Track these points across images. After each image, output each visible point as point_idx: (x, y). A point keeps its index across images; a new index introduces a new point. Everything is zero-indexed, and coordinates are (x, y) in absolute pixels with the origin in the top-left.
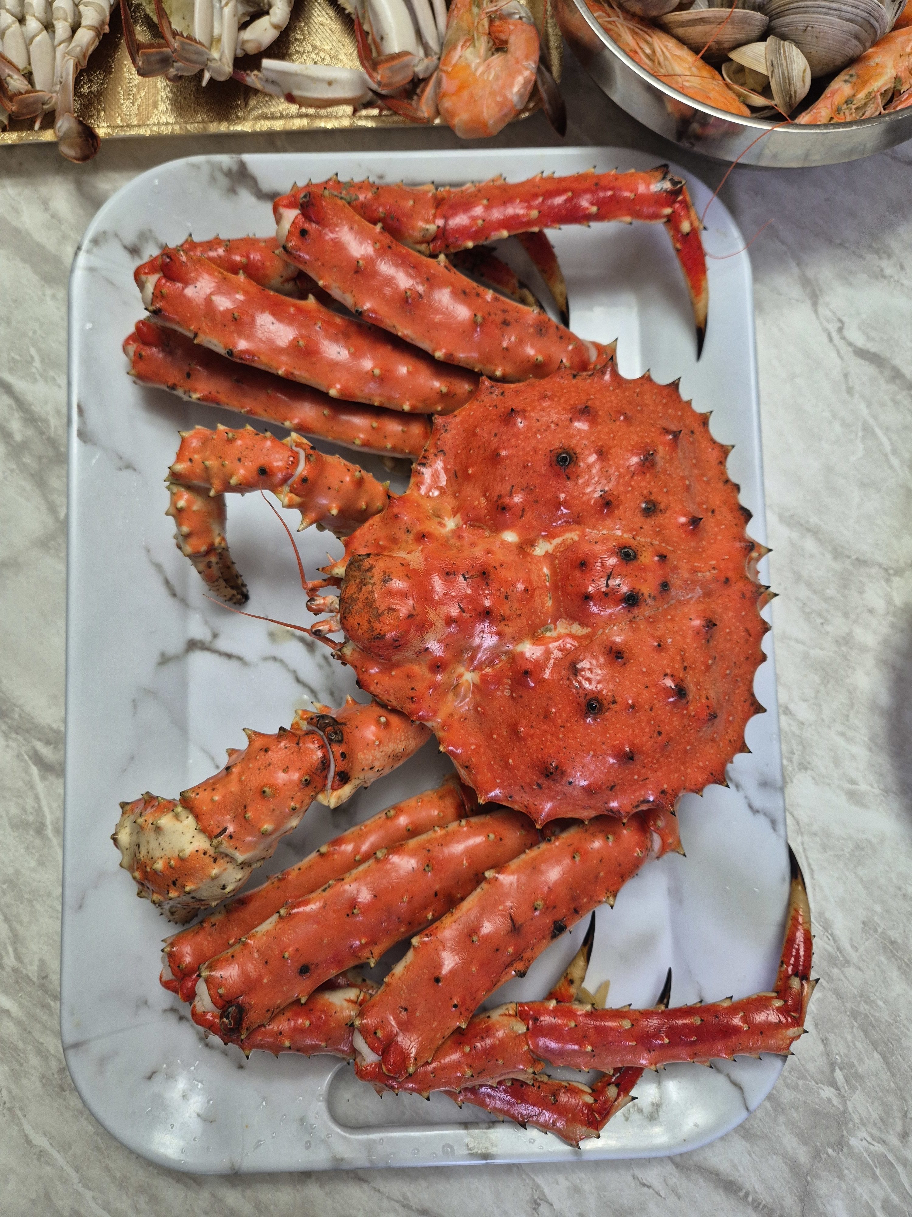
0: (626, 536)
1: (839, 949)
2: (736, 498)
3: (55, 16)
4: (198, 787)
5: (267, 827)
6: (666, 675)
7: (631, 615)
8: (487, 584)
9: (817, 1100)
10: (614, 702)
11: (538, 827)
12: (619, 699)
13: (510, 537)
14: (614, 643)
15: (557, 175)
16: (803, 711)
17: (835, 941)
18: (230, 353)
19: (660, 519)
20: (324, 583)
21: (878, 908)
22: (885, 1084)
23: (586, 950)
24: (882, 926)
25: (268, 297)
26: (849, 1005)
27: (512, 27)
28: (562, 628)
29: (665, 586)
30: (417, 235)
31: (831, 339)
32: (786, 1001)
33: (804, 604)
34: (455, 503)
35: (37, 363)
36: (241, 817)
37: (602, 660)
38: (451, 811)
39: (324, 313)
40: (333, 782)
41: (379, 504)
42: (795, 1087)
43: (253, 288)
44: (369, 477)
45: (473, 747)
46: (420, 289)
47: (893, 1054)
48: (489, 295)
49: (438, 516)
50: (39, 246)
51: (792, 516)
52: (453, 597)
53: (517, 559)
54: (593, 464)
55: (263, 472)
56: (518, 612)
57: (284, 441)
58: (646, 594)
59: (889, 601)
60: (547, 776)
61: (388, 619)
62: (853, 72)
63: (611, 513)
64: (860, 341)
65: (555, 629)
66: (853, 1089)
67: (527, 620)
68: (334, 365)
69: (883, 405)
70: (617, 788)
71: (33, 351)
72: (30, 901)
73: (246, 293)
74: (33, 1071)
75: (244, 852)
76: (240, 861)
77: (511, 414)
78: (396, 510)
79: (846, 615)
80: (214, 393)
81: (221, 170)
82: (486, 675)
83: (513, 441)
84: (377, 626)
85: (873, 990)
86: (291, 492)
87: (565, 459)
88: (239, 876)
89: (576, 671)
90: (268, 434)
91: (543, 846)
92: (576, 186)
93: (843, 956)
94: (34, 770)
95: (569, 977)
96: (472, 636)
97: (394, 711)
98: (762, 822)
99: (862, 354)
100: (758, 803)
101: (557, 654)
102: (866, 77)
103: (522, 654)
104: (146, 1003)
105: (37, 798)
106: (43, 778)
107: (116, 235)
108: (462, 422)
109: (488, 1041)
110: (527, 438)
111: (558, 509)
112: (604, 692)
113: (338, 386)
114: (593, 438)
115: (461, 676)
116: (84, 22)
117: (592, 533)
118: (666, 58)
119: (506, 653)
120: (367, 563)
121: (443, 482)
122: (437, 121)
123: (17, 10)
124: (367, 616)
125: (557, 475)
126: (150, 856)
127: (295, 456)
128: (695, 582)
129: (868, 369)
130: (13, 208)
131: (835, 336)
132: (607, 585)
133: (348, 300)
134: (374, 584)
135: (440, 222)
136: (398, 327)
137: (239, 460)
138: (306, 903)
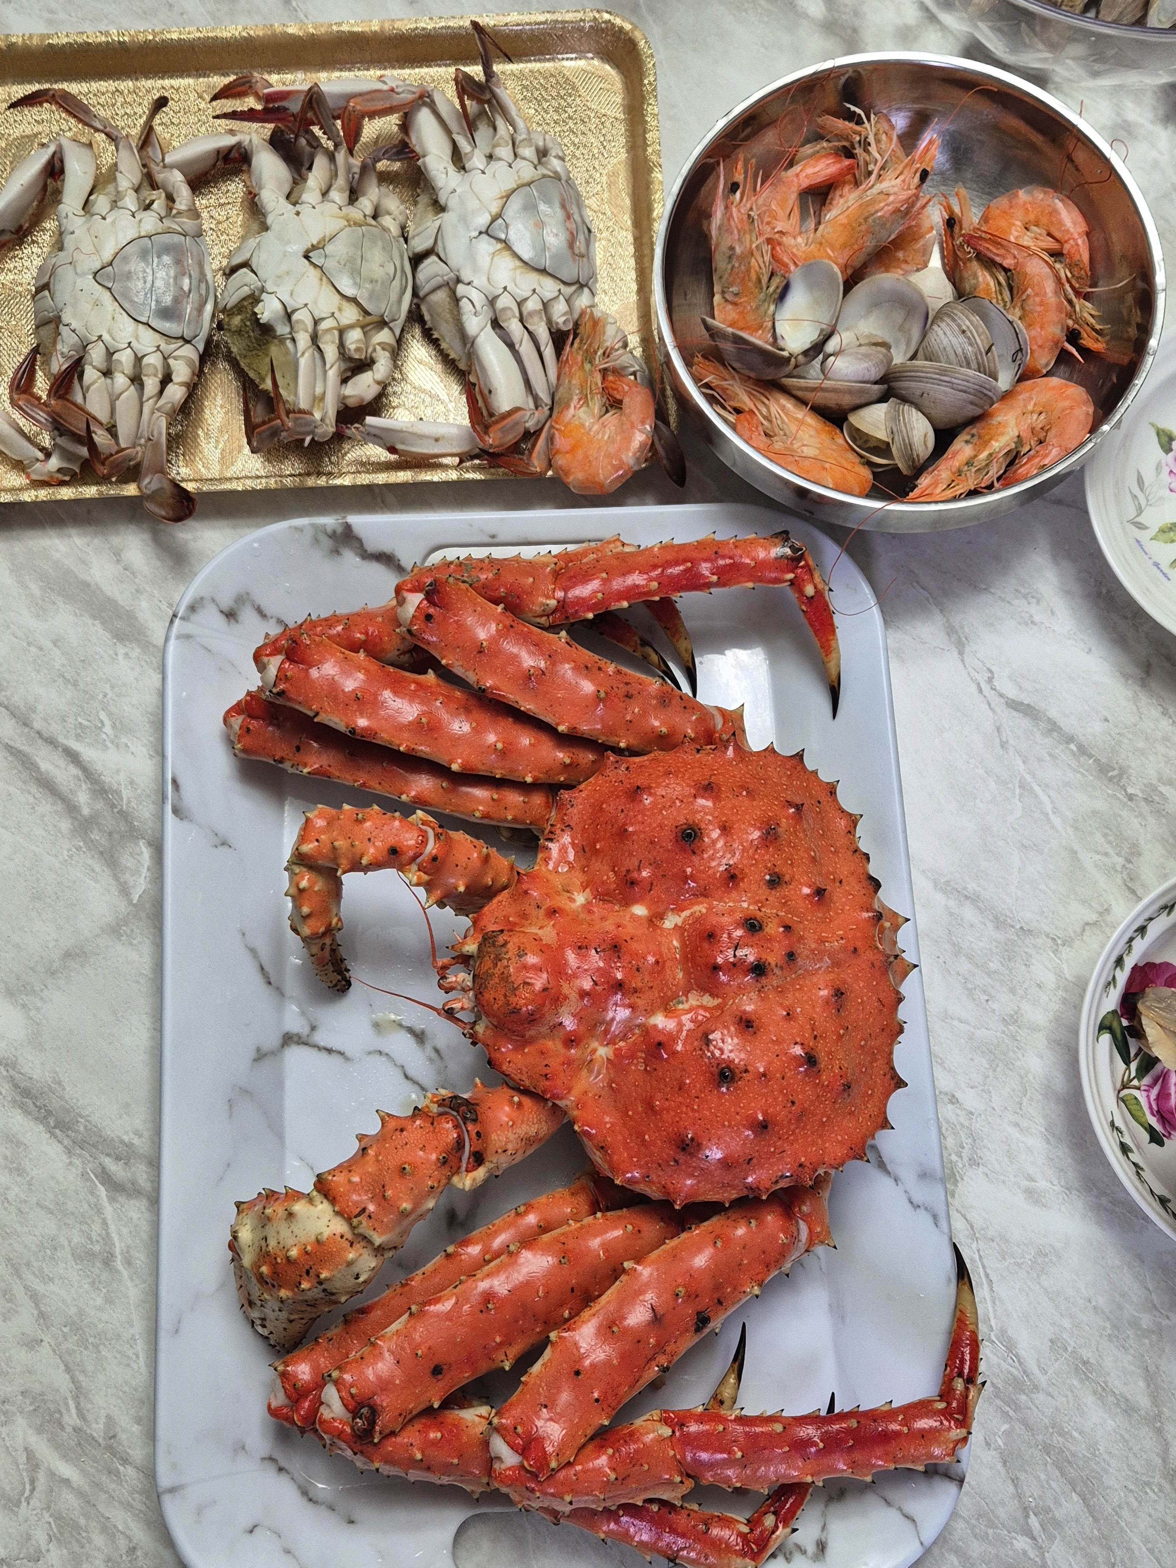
0: (751, 907)
1: (1025, 1372)
2: (865, 869)
3: (144, 371)
4: (334, 1170)
5: (406, 1205)
6: (796, 1043)
7: (759, 985)
8: (619, 957)
9: (1010, 1552)
10: (746, 1071)
11: (677, 1207)
12: (750, 1068)
13: (640, 910)
14: (744, 1012)
15: (675, 542)
16: (970, 1099)
17: (1020, 1363)
18: (353, 731)
19: (785, 891)
20: (453, 962)
21: (1067, 1323)
22: (1088, 1531)
23: (736, 1366)
24: (1073, 1344)
25: (389, 674)
26: (1040, 1438)
27: (626, 388)
28: (694, 1000)
29: (791, 956)
30: (537, 609)
31: (980, 691)
32: (949, 1404)
33: (966, 979)
34: (584, 878)
35: (108, 729)
36: (381, 1198)
37: (732, 1029)
38: (585, 1208)
39: (444, 688)
40: (468, 1163)
41: (504, 880)
42: (984, 1538)
43: (374, 666)
44: (493, 851)
45: (608, 1126)
46: (542, 664)
47: (1094, 1496)
48: (611, 668)
49: (568, 892)
50: (111, 601)
51: (948, 883)
52: (586, 970)
53: (647, 932)
54: (717, 839)
55: (394, 851)
56: (650, 985)
57: (410, 819)
58: (773, 964)
59: (1059, 975)
60: (684, 1149)
61: (525, 993)
62: (974, 431)
63: (736, 886)
64: (1012, 692)
65: (687, 1001)
66: (1051, 1538)
67: (659, 992)
68: (456, 740)
69: (1040, 760)
70: (754, 1161)
71: (103, 716)
72: (96, 1346)
73: (367, 672)
74: (96, 1553)
75: (382, 1234)
76: (377, 1243)
77: (635, 793)
78: (525, 886)
79: (1012, 991)
80: (325, 766)
81: (325, 532)
82: (620, 1049)
83: (640, 818)
84: (513, 1000)
85: (1066, 1419)
86: (419, 870)
87: (689, 835)
88: (373, 1265)
89: (708, 1042)
90: (397, 814)
91: (684, 1235)
92: (695, 555)
93: (1030, 1380)
94: (102, 1191)
95: (719, 1397)
96: (605, 1010)
97: (525, 1092)
98: (924, 1218)
99: (1014, 705)
100: (917, 1198)
101: (689, 1025)
102: (987, 437)
103: (655, 1026)
104: (243, 1448)
105: (105, 1223)
106: (112, 1200)
107: (213, 600)
108: (588, 798)
109: (633, 1447)
110: (653, 814)
111: (686, 883)
112: (737, 1061)
113: (459, 761)
114: (716, 814)
115: (594, 1051)
116: (176, 378)
117: (719, 906)
118: (783, 422)
119: (639, 1026)
120: (501, 939)
121: (571, 856)
122: (550, 473)
123: (103, 366)
124: (503, 991)
125: (683, 850)
126: (281, 1246)
127: (424, 835)
128: (822, 953)
129: (1025, 723)
130: (80, 559)
131: (985, 687)
132: (735, 956)
133: (471, 677)
134: (510, 959)
135: (560, 594)
136: (521, 703)
137: (369, 840)
138: (437, 1301)
